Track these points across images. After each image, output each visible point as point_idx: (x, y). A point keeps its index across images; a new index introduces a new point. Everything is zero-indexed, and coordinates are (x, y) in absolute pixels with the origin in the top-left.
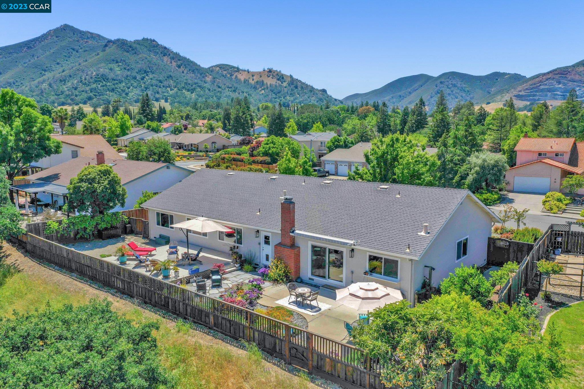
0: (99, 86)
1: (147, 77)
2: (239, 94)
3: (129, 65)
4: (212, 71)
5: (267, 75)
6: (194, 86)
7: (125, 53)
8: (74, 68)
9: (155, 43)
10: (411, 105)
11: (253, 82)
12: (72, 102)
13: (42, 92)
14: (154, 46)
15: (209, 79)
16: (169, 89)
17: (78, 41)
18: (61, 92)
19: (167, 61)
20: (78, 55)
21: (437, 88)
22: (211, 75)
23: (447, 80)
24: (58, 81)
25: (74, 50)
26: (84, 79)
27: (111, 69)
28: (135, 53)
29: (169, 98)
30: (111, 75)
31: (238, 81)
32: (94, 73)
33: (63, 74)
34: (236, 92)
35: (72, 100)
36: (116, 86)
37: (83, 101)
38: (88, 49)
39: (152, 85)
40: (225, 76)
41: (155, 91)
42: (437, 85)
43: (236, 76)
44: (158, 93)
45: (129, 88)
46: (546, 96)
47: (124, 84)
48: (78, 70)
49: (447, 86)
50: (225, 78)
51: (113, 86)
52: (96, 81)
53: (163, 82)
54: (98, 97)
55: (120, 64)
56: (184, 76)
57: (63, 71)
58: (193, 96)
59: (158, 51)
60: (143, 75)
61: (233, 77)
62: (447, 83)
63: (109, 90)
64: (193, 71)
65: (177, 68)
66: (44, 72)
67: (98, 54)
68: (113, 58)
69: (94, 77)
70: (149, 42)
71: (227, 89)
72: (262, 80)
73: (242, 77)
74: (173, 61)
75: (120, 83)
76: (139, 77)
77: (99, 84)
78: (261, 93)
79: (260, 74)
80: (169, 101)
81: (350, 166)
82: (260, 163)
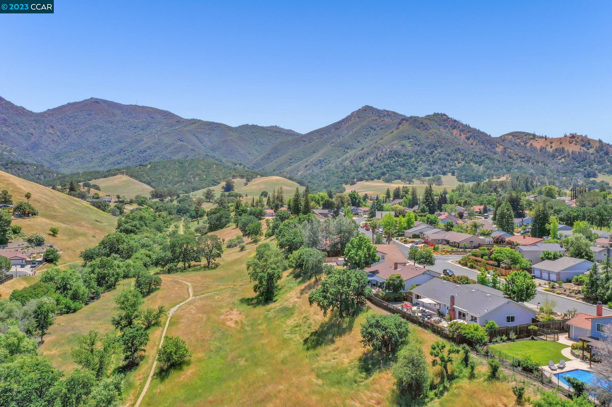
0: (392, 161)
1: (436, 152)
2: (533, 164)
3: (419, 141)
4: (503, 140)
5: (569, 142)
6: (483, 158)
7: (417, 130)
8: (371, 146)
9: (445, 117)
11: (551, 150)
12: (368, 178)
13: (345, 169)
14: (444, 121)
15: (499, 149)
16: (456, 162)
17: (376, 120)
18: (360, 168)
19: (456, 134)
20: (376, 133)
22: (502, 145)
24: (358, 158)
25: (372, 128)
26: (379, 155)
27: (403, 146)
28: (426, 129)
29: (456, 171)
30: (403, 152)
31: (533, 149)
32: (388, 150)
33: (362, 152)
34: (530, 162)
35: (369, 175)
36: (407, 161)
37: (378, 176)
38: (383, 127)
39: (440, 159)
40: (518, 145)
41: (442, 164)
43: (531, 144)
44: (445, 166)
45: (418, 163)
47: (413, 159)
48: (375, 147)
50: (518, 146)
51: (404, 162)
52: (389, 157)
53: (451, 155)
54: (390, 173)
55: (412, 140)
56: (473, 149)
57: (363, 149)
58: (481, 168)
59: (447, 124)
60: (432, 150)
61: (527, 145)
63: (400, 165)
64: (482, 142)
65: (466, 140)
66: (346, 150)
67: (392, 132)
68: (405, 134)
69: (387, 154)
70: (439, 117)
71: (519, 160)
72: (563, 148)
73: (538, 145)
74: (462, 134)
75: (411, 158)
76: (428, 151)
77: (392, 160)
78: (561, 161)
79: (560, 141)
80: (456, 174)
81: (549, 273)
82: (491, 265)
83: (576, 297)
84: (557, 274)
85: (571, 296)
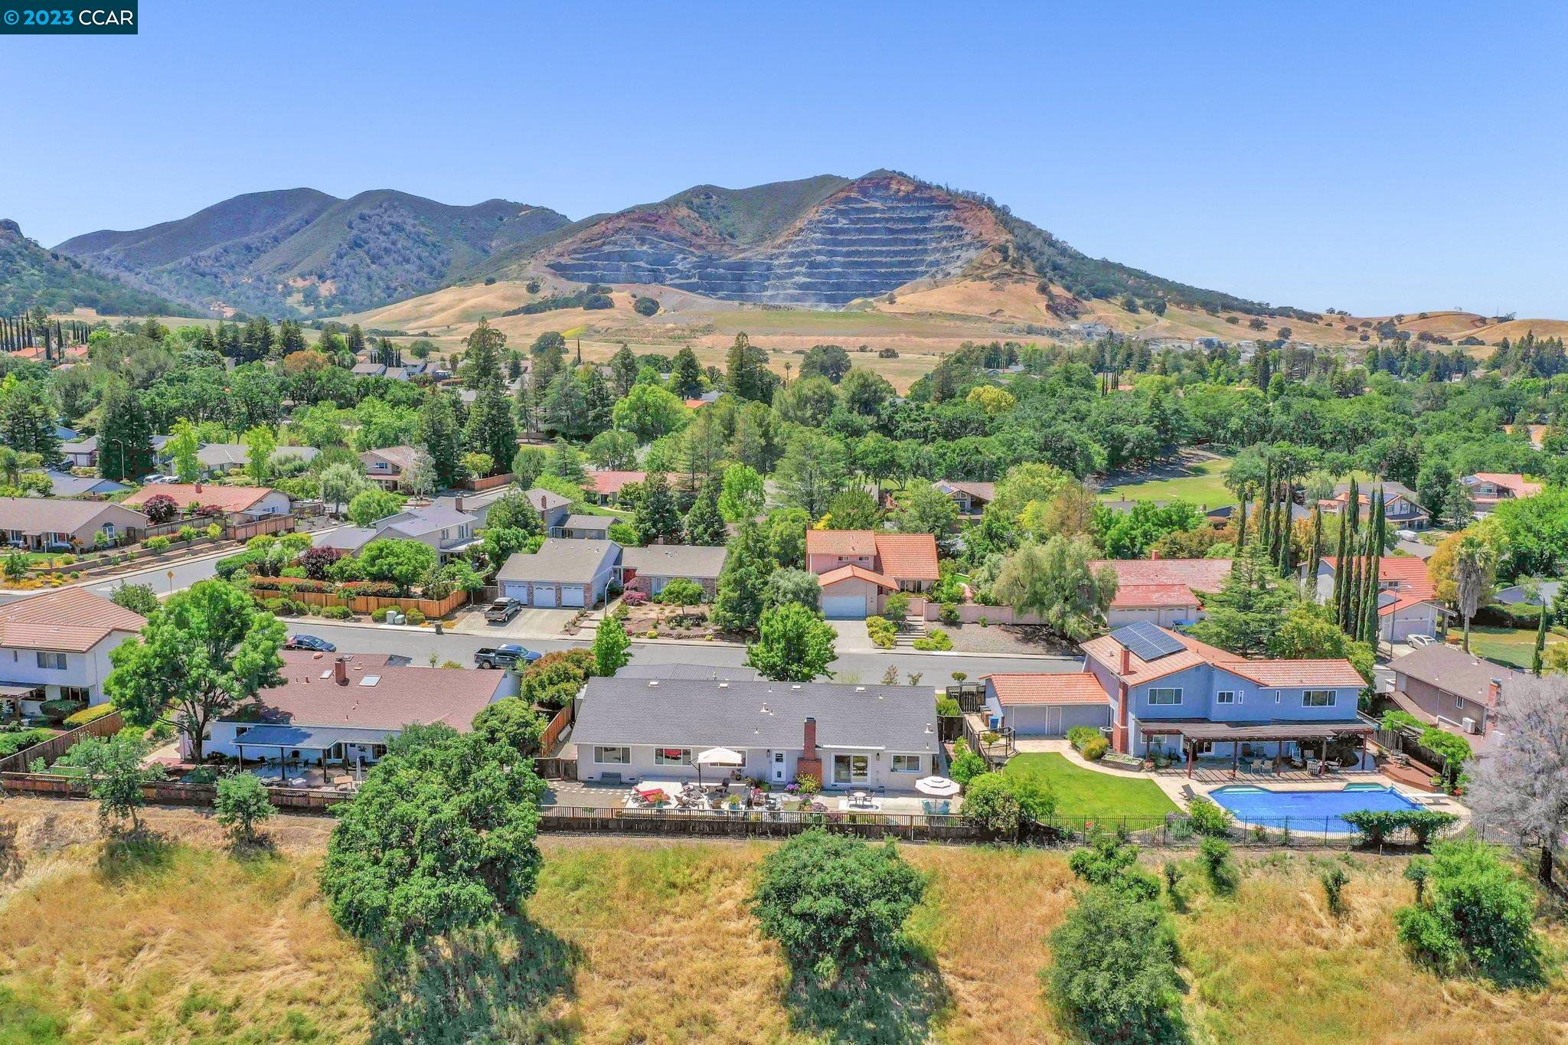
10: (286, 274)
21: (355, 232)
23: (378, 211)
42: (351, 222)
46: (618, 270)
49: (379, 227)
62: (376, 220)
81: (559, 590)
82: (375, 594)
83: (703, 636)
84: (588, 588)
85: (689, 637)
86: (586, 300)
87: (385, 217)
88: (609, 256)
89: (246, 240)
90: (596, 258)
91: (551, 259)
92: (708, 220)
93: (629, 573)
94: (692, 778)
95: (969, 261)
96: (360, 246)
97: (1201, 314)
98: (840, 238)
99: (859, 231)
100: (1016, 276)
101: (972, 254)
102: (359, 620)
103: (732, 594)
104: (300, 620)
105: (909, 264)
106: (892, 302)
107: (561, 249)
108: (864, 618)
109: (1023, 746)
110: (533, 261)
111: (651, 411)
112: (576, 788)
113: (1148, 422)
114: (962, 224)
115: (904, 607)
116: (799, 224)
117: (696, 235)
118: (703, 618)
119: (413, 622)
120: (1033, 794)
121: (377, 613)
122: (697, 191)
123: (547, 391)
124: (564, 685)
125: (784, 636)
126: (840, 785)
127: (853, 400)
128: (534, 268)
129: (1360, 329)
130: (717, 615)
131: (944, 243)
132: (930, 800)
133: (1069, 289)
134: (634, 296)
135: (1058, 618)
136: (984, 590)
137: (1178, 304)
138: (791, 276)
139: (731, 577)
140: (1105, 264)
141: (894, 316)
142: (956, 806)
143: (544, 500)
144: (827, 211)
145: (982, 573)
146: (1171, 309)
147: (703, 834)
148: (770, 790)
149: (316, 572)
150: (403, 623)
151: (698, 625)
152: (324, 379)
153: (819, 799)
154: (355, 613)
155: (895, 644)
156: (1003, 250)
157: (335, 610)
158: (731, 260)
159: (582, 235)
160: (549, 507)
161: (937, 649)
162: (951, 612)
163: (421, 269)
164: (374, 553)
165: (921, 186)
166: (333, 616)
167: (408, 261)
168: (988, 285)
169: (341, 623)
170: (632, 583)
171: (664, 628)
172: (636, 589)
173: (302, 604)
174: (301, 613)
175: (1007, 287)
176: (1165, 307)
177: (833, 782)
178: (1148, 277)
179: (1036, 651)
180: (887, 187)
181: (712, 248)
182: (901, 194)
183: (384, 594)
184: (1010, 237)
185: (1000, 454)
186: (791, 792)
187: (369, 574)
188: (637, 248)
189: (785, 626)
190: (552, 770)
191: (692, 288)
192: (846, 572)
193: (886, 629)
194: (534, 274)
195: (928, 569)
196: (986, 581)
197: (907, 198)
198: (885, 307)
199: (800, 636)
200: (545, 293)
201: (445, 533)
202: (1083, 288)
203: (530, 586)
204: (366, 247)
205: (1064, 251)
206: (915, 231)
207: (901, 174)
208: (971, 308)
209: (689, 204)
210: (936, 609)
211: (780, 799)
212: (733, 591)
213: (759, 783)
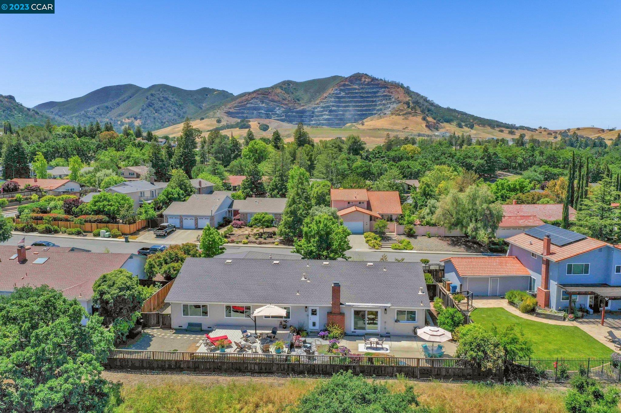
10: (122, 117)
21: (149, 100)
23: (158, 92)
42: (147, 97)
46: (253, 114)
49: (159, 99)
62: (157, 96)
81: (196, 220)
82: (94, 222)
83: (273, 243)
84: (212, 218)
85: (265, 243)
86: (240, 125)
87: (161, 95)
88: (249, 109)
89: (106, 104)
90: (244, 109)
91: (226, 110)
92: (289, 94)
93: (236, 212)
94: (250, 327)
95: (394, 108)
96: (151, 106)
97: (489, 129)
98: (342, 100)
99: (349, 97)
100: (413, 114)
101: (395, 105)
102: (86, 236)
103: (289, 219)
104: (55, 235)
105: (369, 110)
106: (363, 124)
107: (230, 106)
108: (362, 234)
109: (478, 304)
110: (219, 111)
111: (258, 152)
112: (168, 334)
113: (482, 158)
114: (390, 94)
115: (384, 226)
116: (325, 95)
117: (284, 99)
118: (274, 234)
119: (115, 236)
120: (514, 341)
121: (96, 231)
122: (284, 83)
123: (213, 145)
124: (173, 264)
125: (318, 233)
126: (359, 332)
127: (349, 149)
128: (219, 113)
129: (553, 134)
130: (281, 231)
131: (384, 102)
132: (428, 344)
133: (434, 119)
134: (259, 123)
135: (473, 231)
136: (428, 218)
137: (479, 125)
138: (322, 115)
139: (289, 209)
140: (449, 109)
141: (364, 130)
142: (451, 350)
143: (200, 182)
144: (336, 89)
145: (425, 211)
146: (476, 126)
147: (253, 373)
148: (308, 335)
149: (68, 211)
150: (109, 237)
151: (271, 237)
152: (116, 143)
153: (343, 343)
154: (85, 232)
155: (381, 246)
156: (408, 103)
157: (74, 230)
158: (298, 109)
159: (239, 100)
160: (202, 186)
161: (404, 249)
162: (411, 230)
163: (175, 115)
164: (96, 199)
165: (374, 79)
166: (72, 234)
167: (170, 112)
168: (402, 117)
169: (76, 237)
170: (238, 217)
171: (252, 239)
172: (239, 220)
173: (56, 227)
174: (56, 232)
175: (409, 118)
176: (474, 126)
177: (353, 330)
178: (465, 114)
179: (460, 250)
180: (360, 80)
181: (290, 105)
182: (366, 82)
183: (101, 222)
184: (410, 98)
185: (419, 168)
186: (323, 337)
187: (93, 211)
188: (261, 105)
189: (318, 227)
190: (153, 321)
191: (283, 120)
192: (353, 209)
193: (375, 239)
194: (219, 116)
195: (396, 209)
196: (428, 214)
197: (368, 84)
198: (360, 127)
199: (328, 234)
200: (224, 123)
201: (142, 193)
202: (440, 118)
203: (181, 218)
204: (153, 106)
205: (432, 104)
206: (372, 97)
207: (366, 75)
208: (395, 127)
209: (281, 87)
210: (402, 229)
211: (315, 343)
212: (290, 217)
213: (299, 331)
